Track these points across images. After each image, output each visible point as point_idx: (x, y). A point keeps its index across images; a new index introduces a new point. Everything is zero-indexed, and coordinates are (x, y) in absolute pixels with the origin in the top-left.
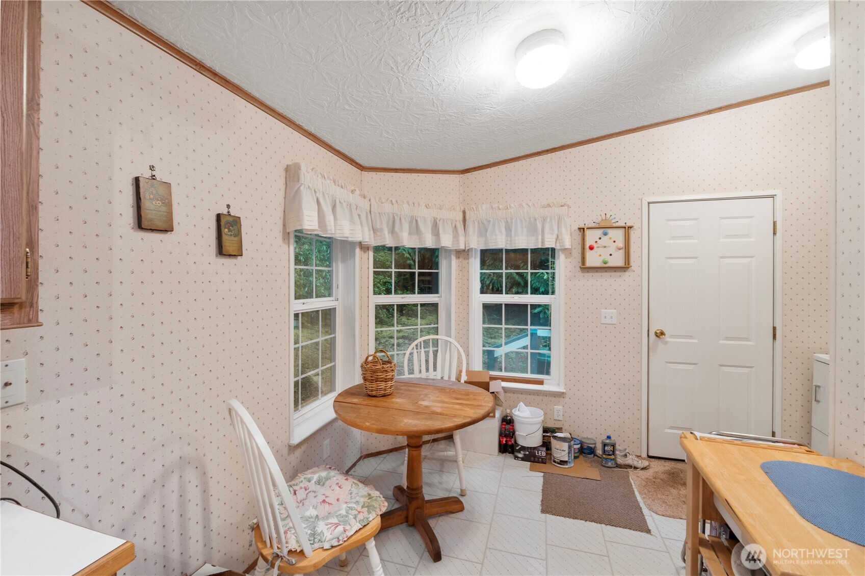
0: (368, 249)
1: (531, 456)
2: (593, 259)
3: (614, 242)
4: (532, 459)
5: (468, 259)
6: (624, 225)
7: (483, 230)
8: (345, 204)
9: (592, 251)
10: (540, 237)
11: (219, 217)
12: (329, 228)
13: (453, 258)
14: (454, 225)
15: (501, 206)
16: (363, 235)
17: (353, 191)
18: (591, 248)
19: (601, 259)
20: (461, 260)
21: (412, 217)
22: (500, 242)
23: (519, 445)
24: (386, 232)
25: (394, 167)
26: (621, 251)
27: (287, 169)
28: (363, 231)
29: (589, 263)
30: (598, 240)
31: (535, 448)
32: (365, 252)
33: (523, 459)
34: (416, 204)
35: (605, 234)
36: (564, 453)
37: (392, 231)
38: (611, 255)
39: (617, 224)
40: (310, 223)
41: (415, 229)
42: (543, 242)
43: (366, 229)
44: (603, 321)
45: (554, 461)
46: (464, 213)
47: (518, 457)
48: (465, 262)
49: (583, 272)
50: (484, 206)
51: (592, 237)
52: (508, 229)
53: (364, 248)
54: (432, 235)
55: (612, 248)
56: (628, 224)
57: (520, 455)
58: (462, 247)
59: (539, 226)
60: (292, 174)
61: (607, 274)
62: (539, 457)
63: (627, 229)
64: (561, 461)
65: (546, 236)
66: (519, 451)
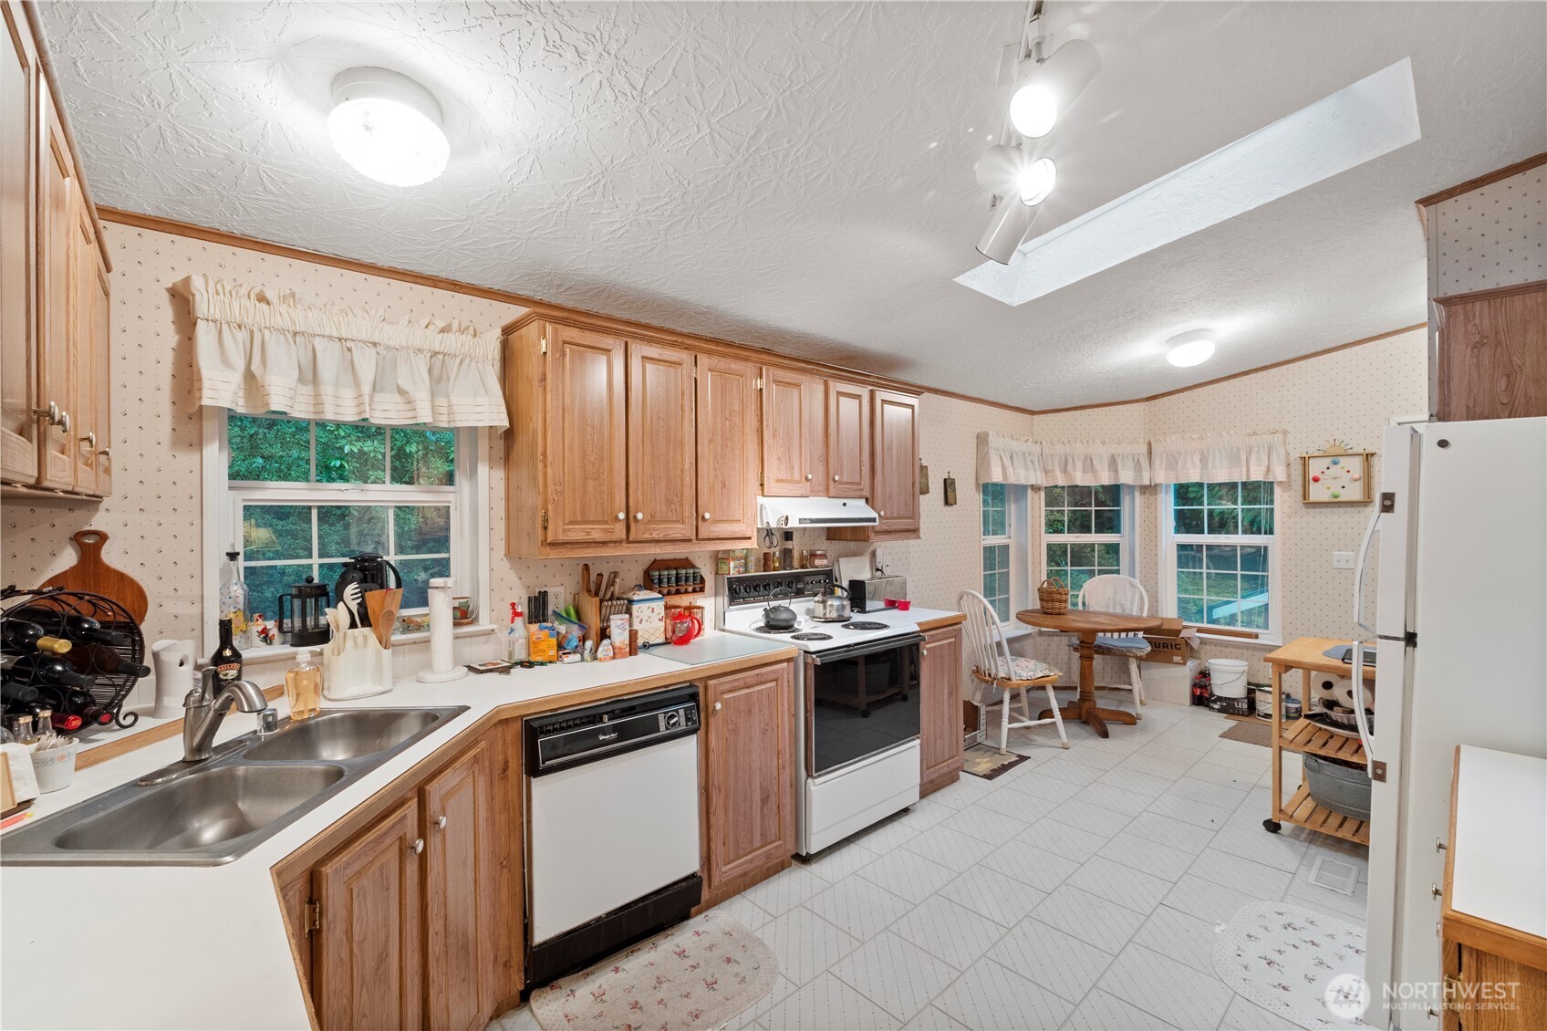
0: (1039, 489)
1: (1228, 707)
2: (1317, 493)
3: (1348, 472)
4: (1231, 711)
5: (1156, 495)
6: (1362, 451)
7: (1172, 462)
8: (1020, 454)
9: (1317, 484)
10: (1244, 469)
11: (945, 480)
12: (1009, 478)
13: (1137, 494)
14: (1136, 459)
15: (1194, 437)
16: (1036, 478)
17: (1026, 441)
18: (1316, 480)
19: (1329, 493)
20: (1147, 496)
21: (1086, 456)
22: (1193, 476)
23: (1214, 695)
24: (1058, 473)
25: (1065, 407)
26: (1358, 482)
27: (978, 436)
28: (1036, 475)
29: (1313, 498)
30: (1326, 471)
31: (1234, 699)
32: (1036, 492)
33: (1219, 711)
34: (1091, 442)
35: (1335, 463)
36: (1269, 706)
37: (1065, 471)
38: (1343, 487)
39: (1354, 451)
40: (996, 477)
41: (1089, 465)
42: (1248, 475)
43: (1039, 473)
44: (1336, 565)
45: (1259, 715)
46: (1150, 444)
47: (1214, 709)
48: (1152, 498)
49: (1307, 508)
50: (1173, 438)
51: (1315, 468)
52: (1204, 461)
53: (1036, 488)
54: (1109, 471)
55: (1345, 479)
56: (1369, 450)
57: (1216, 706)
58: (1146, 482)
59: (1243, 457)
60: (982, 440)
61: (1340, 509)
62: (1239, 710)
63: (1369, 457)
64: (1266, 714)
65: (1252, 468)
66: (1215, 702)
